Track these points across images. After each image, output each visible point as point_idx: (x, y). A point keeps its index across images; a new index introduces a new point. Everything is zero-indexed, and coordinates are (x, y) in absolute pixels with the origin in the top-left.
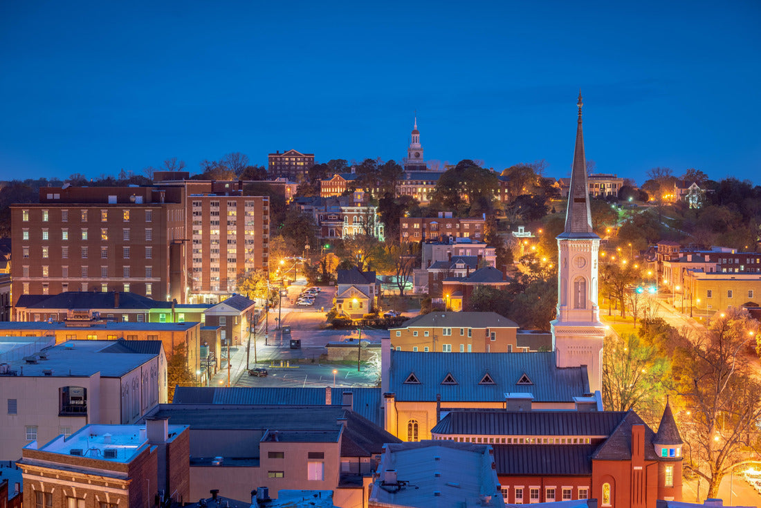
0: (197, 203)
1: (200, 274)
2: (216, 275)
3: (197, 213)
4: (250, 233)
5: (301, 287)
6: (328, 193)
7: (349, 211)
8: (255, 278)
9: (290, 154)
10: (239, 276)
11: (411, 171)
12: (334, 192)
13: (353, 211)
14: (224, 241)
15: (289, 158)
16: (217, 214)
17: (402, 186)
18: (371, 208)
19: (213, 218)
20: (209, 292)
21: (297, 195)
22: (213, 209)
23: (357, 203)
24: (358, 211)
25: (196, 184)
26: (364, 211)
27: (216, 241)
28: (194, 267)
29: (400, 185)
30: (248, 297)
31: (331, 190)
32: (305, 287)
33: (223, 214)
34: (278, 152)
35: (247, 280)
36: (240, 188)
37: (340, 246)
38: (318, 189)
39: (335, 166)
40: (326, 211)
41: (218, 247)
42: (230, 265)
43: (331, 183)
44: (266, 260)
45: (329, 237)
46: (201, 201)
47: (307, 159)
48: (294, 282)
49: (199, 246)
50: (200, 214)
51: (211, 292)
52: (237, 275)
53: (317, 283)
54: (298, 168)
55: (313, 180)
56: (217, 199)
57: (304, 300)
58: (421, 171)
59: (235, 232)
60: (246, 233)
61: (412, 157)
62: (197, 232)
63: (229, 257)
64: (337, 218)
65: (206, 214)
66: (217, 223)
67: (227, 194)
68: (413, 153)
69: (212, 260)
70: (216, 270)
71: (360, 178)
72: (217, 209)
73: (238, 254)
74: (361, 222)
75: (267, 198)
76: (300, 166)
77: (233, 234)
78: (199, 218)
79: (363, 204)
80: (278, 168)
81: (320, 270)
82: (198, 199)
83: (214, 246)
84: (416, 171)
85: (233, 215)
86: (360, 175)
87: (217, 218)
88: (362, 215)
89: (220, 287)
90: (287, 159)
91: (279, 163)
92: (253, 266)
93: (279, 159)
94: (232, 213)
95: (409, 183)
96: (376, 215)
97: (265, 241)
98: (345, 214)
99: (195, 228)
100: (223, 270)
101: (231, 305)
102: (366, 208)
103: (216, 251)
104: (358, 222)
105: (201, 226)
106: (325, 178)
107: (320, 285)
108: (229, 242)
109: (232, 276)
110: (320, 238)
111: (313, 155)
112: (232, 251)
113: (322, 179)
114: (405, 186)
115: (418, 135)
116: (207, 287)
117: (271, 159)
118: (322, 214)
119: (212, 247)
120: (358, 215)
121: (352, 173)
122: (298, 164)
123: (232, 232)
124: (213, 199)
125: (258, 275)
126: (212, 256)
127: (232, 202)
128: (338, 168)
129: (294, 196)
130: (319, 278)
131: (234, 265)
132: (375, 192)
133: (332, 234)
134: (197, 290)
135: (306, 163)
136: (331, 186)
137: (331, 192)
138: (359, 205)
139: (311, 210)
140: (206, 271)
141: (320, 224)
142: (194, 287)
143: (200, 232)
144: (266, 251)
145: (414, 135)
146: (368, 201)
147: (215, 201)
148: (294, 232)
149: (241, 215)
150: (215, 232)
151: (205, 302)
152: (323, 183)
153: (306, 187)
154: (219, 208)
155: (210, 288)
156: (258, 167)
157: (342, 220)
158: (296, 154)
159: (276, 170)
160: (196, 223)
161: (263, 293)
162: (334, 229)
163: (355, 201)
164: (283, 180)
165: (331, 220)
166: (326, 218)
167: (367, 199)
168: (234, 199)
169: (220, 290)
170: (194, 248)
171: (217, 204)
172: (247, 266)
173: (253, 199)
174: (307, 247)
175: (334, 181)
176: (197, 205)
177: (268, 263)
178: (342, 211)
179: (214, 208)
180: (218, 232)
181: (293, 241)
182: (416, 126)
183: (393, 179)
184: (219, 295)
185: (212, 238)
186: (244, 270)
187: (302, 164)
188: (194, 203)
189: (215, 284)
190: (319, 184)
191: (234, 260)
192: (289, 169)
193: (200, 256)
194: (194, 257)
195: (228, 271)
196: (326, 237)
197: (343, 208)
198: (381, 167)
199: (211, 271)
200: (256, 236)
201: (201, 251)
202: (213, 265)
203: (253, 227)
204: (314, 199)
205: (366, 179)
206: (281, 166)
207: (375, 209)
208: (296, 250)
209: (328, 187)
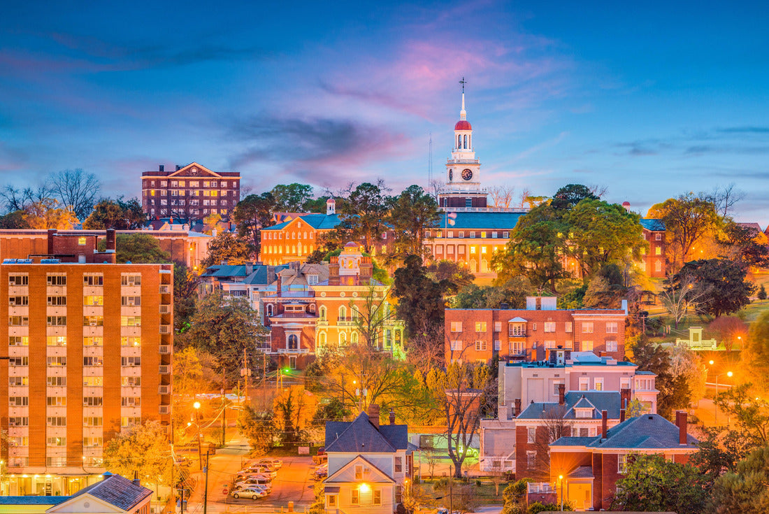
0: (18, 278)
1: (24, 431)
2: (57, 433)
3: (18, 301)
4: (132, 344)
5: (239, 459)
6: (278, 256)
7: (329, 294)
8: (141, 439)
9: (188, 173)
10: (109, 436)
11: (455, 209)
12: (291, 255)
13: (337, 294)
14: (77, 360)
15: (187, 182)
16: (60, 301)
17: (436, 242)
18: (378, 288)
19: (52, 311)
20: (43, 469)
21: (212, 260)
22: (52, 291)
23: (346, 277)
24: (349, 294)
25: (21, 237)
26: (361, 294)
27: (59, 359)
28: (11, 415)
29: (432, 238)
30: (136, 482)
31: (284, 249)
32: (246, 460)
33: (75, 302)
34: (162, 168)
35: (127, 443)
36: (109, 246)
37: (312, 371)
38: (255, 248)
39: (285, 196)
40: (279, 293)
41: (63, 372)
42: (89, 412)
43: (283, 236)
44: (165, 400)
45: (286, 352)
46: (27, 274)
47: (224, 184)
48: (220, 447)
49: (23, 371)
50: (26, 302)
51: (49, 469)
52: (105, 433)
53: (271, 449)
54: (206, 202)
55: (244, 230)
56: (61, 269)
57: (247, 486)
58: (477, 210)
59: (100, 341)
60: (124, 342)
61: (457, 177)
62: (19, 339)
63: (87, 393)
64: (303, 310)
65: (37, 302)
66: (61, 321)
67: (82, 258)
68: (458, 171)
69: (50, 401)
70: (60, 421)
71: (347, 224)
72: (62, 291)
73: (105, 389)
74: (354, 318)
75: (168, 268)
76: (209, 198)
77: (96, 345)
78: (23, 311)
79: (360, 280)
80: (164, 202)
81: (279, 422)
82: (21, 269)
83: (55, 371)
84: (466, 209)
85: (96, 305)
86: (347, 217)
87: (62, 311)
88: (357, 303)
89: (68, 457)
90: (182, 184)
91: (164, 192)
92: (139, 415)
93: (164, 184)
94: (94, 298)
95: (451, 234)
96: (386, 303)
97: (165, 360)
98: (321, 303)
99: (13, 331)
100: (74, 422)
101: (104, 497)
102: (365, 289)
103: (60, 381)
104: (349, 318)
105: (27, 328)
106: (267, 223)
107: (278, 455)
108: (87, 361)
109: (94, 434)
110: (267, 352)
111: (238, 174)
112: (94, 380)
113: (264, 227)
114: (443, 242)
115: (468, 133)
116: (40, 459)
117: (147, 185)
118: (272, 300)
119: (51, 372)
120: (350, 304)
121: (329, 212)
122: (206, 193)
123: (94, 339)
124: (53, 269)
125: (150, 433)
126: (52, 391)
127: (93, 275)
128: (292, 202)
129: (203, 263)
130: (276, 439)
131: (98, 411)
132: (379, 255)
133: (293, 344)
134: (18, 465)
135: (224, 193)
136: (283, 242)
137: (284, 254)
138: (351, 281)
139: (244, 293)
140: (38, 425)
141: (268, 323)
142: (11, 460)
143: (26, 340)
144: (165, 381)
145: (458, 133)
146: (370, 274)
147: (56, 274)
148: (213, 341)
149: (113, 305)
150: (58, 339)
151: (34, 491)
152: (265, 234)
153: (229, 242)
154: (65, 288)
155: (46, 462)
156: (125, 201)
157: (314, 314)
158: (201, 173)
159: (159, 206)
160: (17, 321)
161: (161, 471)
162: (298, 334)
163: (342, 272)
164: (177, 228)
165: (290, 315)
166: (280, 311)
167: (367, 270)
168: (99, 269)
169: (69, 465)
170: (11, 374)
171: (61, 281)
172: (127, 413)
173: (138, 269)
174: (245, 372)
175: (290, 230)
176: (18, 283)
177: (170, 409)
178: (313, 294)
179: (56, 288)
180: (62, 340)
181: (211, 359)
182: (463, 112)
183: (417, 226)
184: (66, 476)
185: (50, 353)
186: (119, 423)
187: (214, 193)
188: (12, 279)
189: (58, 455)
190: (257, 238)
191: (95, 402)
192: (187, 207)
193: (23, 392)
194: (11, 394)
195: (85, 424)
196: (280, 351)
197: (317, 289)
198: (391, 201)
199: (49, 424)
200: (144, 349)
201: (26, 381)
202: (51, 412)
203: (138, 330)
204: (250, 268)
205: (360, 225)
206: (169, 197)
207: (385, 290)
208: (219, 378)
209: (277, 243)
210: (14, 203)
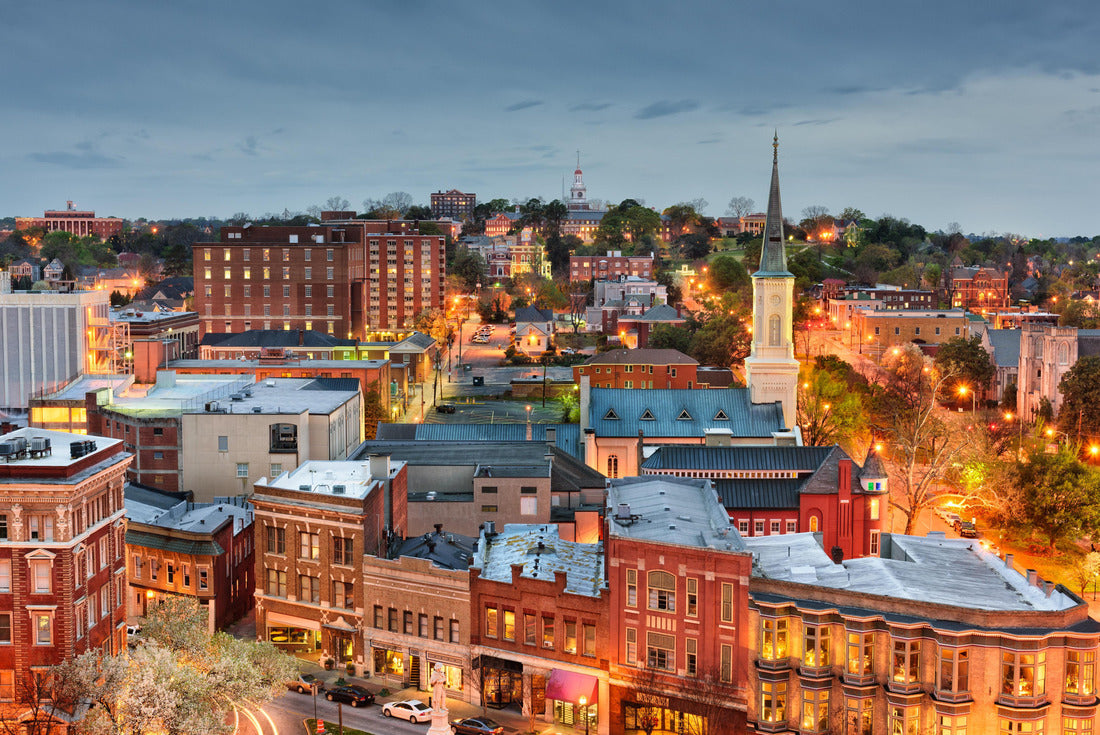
0: (374, 242)
1: (378, 312)
2: (393, 313)
3: (374, 252)
4: (427, 273)
5: (475, 325)
6: (493, 232)
7: (517, 250)
8: (431, 316)
9: (452, 194)
10: (416, 315)
11: (574, 211)
12: (499, 232)
13: (520, 250)
14: (402, 280)
15: (452, 198)
16: (394, 253)
17: (566, 226)
18: (539, 247)
19: (390, 257)
21: (463, 234)
22: (390, 248)
23: (524, 241)
24: (526, 250)
25: (376, 223)
26: (531, 250)
27: (393, 280)
28: (372, 305)
29: (564, 224)
30: (429, 336)
31: (496, 229)
32: (479, 325)
33: (400, 253)
34: (440, 192)
35: (424, 318)
36: (416, 227)
37: (509, 285)
38: (483, 229)
39: (497, 205)
40: (494, 249)
41: (395, 285)
42: (407, 303)
43: (495, 223)
44: (442, 298)
45: (497, 276)
46: (378, 240)
47: (468, 199)
48: (467, 320)
49: (377, 285)
50: (378, 253)
51: (389, 330)
52: (414, 313)
53: (490, 321)
54: (460, 207)
55: (477, 220)
56: (394, 238)
57: (480, 337)
58: (585, 211)
59: (412, 271)
60: (423, 272)
61: (576, 196)
62: (375, 270)
63: (406, 295)
64: (505, 257)
65: (383, 253)
66: (394, 262)
67: (403, 233)
68: (576, 193)
69: (390, 299)
70: (394, 308)
71: (525, 218)
72: (394, 248)
73: (415, 293)
74: (528, 261)
75: (443, 237)
76: (461, 205)
77: (410, 273)
78: (377, 257)
79: (531, 243)
80: (441, 207)
81: (494, 308)
82: (375, 238)
83: (391, 285)
84: (580, 211)
85: (410, 254)
86: (525, 214)
87: (394, 257)
88: (530, 253)
89: (397, 324)
90: (449, 199)
91: (441, 203)
92: (430, 305)
93: (441, 199)
94: (409, 251)
95: (572, 222)
96: (543, 254)
97: (442, 279)
98: (513, 253)
99: (372, 266)
100: (400, 308)
101: (414, 343)
102: (533, 247)
103: (394, 289)
104: (526, 261)
105: (378, 265)
106: (488, 217)
107: (493, 323)
108: (406, 280)
109: (409, 313)
110: (489, 276)
111: (475, 195)
112: (409, 289)
113: (487, 219)
114: (569, 225)
115: (580, 175)
116: (385, 325)
117: (433, 199)
118: (491, 252)
119: (389, 286)
120: (526, 254)
121: (516, 212)
122: (460, 203)
123: (409, 270)
124: (390, 238)
125: (435, 313)
126: (390, 294)
127: (409, 240)
128: (500, 207)
129: (459, 235)
130: (492, 316)
131: (411, 303)
132: (540, 231)
133: (500, 272)
134: (375, 328)
135: (468, 203)
136: (495, 226)
137: (496, 231)
138: (527, 243)
139: (478, 249)
140: (384, 309)
141: (489, 263)
142: (372, 325)
143: (378, 271)
144: (442, 289)
146: (534, 240)
147: (392, 240)
148: (464, 271)
149: (418, 254)
150: (393, 271)
152: (487, 222)
153: (470, 226)
154: (396, 247)
155: (387, 326)
156: (423, 207)
157: (510, 259)
158: (458, 194)
159: (438, 209)
160: (374, 262)
161: (440, 330)
162: (503, 268)
163: (523, 239)
164: (447, 219)
165: (499, 259)
166: (494, 257)
167: (534, 238)
168: (411, 238)
169: (398, 328)
170: (371, 286)
171: (394, 243)
172: (424, 304)
173: (429, 238)
174: (478, 285)
175: (499, 220)
176: (374, 244)
177: (444, 302)
178: (509, 249)
179: (392, 247)
180: (395, 271)
181: (464, 280)
183: (557, 218)
184: (397, 333)
185: (389, 276)
186: (421, 309)
187: (464, 203)
188: (372, 242)
189: (393, 322)
190: (484, 223)
191: (410, 299)
192: (451, 210)
193: (377, 294)
194: (372, 296)
195: (405, 309)
196: (494, 276)
197: (511, 247)
198: (545, 207)
199: (389, 309)
200: (432, 275)
201: (378, 289)
202: (390, 303)
203: (429, 266)
205: (531, 218)
206: (443, 205)
207: (542, 248)
208: (468, 288)
209: (493, 226)
210: (372, 207)
